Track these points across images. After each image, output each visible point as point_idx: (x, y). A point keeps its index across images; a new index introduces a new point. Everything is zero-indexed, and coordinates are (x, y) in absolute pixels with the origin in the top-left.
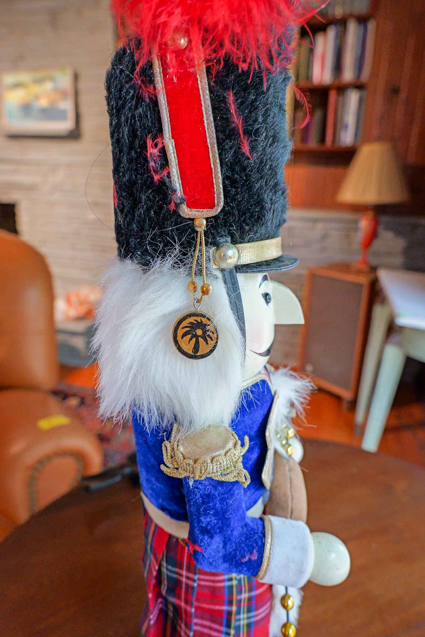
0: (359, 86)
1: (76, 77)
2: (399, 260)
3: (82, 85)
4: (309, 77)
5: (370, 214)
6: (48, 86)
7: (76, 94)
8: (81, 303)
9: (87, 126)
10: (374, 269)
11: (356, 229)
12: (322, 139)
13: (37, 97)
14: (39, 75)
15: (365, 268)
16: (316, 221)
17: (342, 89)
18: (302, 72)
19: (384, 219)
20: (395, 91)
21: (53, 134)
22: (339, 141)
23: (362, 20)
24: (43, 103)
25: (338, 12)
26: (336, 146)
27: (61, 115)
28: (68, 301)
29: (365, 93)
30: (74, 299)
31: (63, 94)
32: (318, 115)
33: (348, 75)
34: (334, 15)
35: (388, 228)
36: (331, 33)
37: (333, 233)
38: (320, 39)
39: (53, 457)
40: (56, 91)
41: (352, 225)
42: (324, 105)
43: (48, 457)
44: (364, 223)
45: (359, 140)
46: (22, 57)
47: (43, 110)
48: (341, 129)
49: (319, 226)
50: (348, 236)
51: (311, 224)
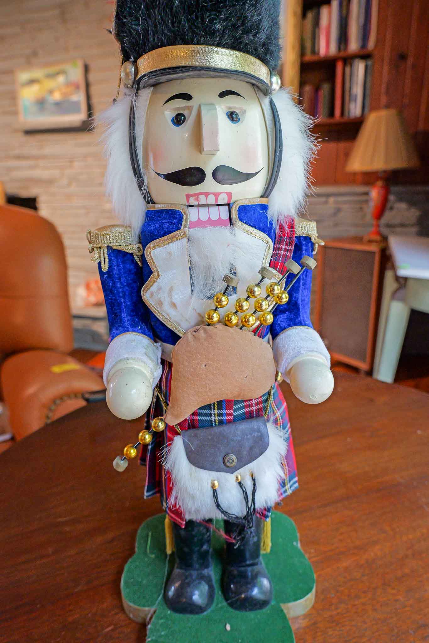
0: (365, 56)
1: (87, 69)
3: (92, 77)
4: (314, 52)
5: (380, 183)
6: (61, 79)
7: (88, 85)
10: (385, 238)
11: (367, 201)
12: (331, 113)
13: (51, 92)
14: (51, 70)
15: (377, 238)
16: (328, 195)
17: (348, 60)
18: (309, 46)
19: (395, 189)
20: (403, 57)
21: (67, 125)
24: (57, 96)
26: (346, 118)
27: (73, 108)
28: (88, 287)
29: (370, 63)
31: (76, 86)
32: (326, 87)
33: (354, 46)
36: (335, 3)
37: (345, 207)
38: (324, 11)
39: (65, 398)
40: (68, 84)
41: (364, 198)
42: (332, 78)
43: (61, 398)
44: (375, 194)
45: (366, 110)
46: (35, 54)
47: (58, 104)
48: (350, 100)
49: (332, 200)
50: (361, 208)
51: (324, 199)
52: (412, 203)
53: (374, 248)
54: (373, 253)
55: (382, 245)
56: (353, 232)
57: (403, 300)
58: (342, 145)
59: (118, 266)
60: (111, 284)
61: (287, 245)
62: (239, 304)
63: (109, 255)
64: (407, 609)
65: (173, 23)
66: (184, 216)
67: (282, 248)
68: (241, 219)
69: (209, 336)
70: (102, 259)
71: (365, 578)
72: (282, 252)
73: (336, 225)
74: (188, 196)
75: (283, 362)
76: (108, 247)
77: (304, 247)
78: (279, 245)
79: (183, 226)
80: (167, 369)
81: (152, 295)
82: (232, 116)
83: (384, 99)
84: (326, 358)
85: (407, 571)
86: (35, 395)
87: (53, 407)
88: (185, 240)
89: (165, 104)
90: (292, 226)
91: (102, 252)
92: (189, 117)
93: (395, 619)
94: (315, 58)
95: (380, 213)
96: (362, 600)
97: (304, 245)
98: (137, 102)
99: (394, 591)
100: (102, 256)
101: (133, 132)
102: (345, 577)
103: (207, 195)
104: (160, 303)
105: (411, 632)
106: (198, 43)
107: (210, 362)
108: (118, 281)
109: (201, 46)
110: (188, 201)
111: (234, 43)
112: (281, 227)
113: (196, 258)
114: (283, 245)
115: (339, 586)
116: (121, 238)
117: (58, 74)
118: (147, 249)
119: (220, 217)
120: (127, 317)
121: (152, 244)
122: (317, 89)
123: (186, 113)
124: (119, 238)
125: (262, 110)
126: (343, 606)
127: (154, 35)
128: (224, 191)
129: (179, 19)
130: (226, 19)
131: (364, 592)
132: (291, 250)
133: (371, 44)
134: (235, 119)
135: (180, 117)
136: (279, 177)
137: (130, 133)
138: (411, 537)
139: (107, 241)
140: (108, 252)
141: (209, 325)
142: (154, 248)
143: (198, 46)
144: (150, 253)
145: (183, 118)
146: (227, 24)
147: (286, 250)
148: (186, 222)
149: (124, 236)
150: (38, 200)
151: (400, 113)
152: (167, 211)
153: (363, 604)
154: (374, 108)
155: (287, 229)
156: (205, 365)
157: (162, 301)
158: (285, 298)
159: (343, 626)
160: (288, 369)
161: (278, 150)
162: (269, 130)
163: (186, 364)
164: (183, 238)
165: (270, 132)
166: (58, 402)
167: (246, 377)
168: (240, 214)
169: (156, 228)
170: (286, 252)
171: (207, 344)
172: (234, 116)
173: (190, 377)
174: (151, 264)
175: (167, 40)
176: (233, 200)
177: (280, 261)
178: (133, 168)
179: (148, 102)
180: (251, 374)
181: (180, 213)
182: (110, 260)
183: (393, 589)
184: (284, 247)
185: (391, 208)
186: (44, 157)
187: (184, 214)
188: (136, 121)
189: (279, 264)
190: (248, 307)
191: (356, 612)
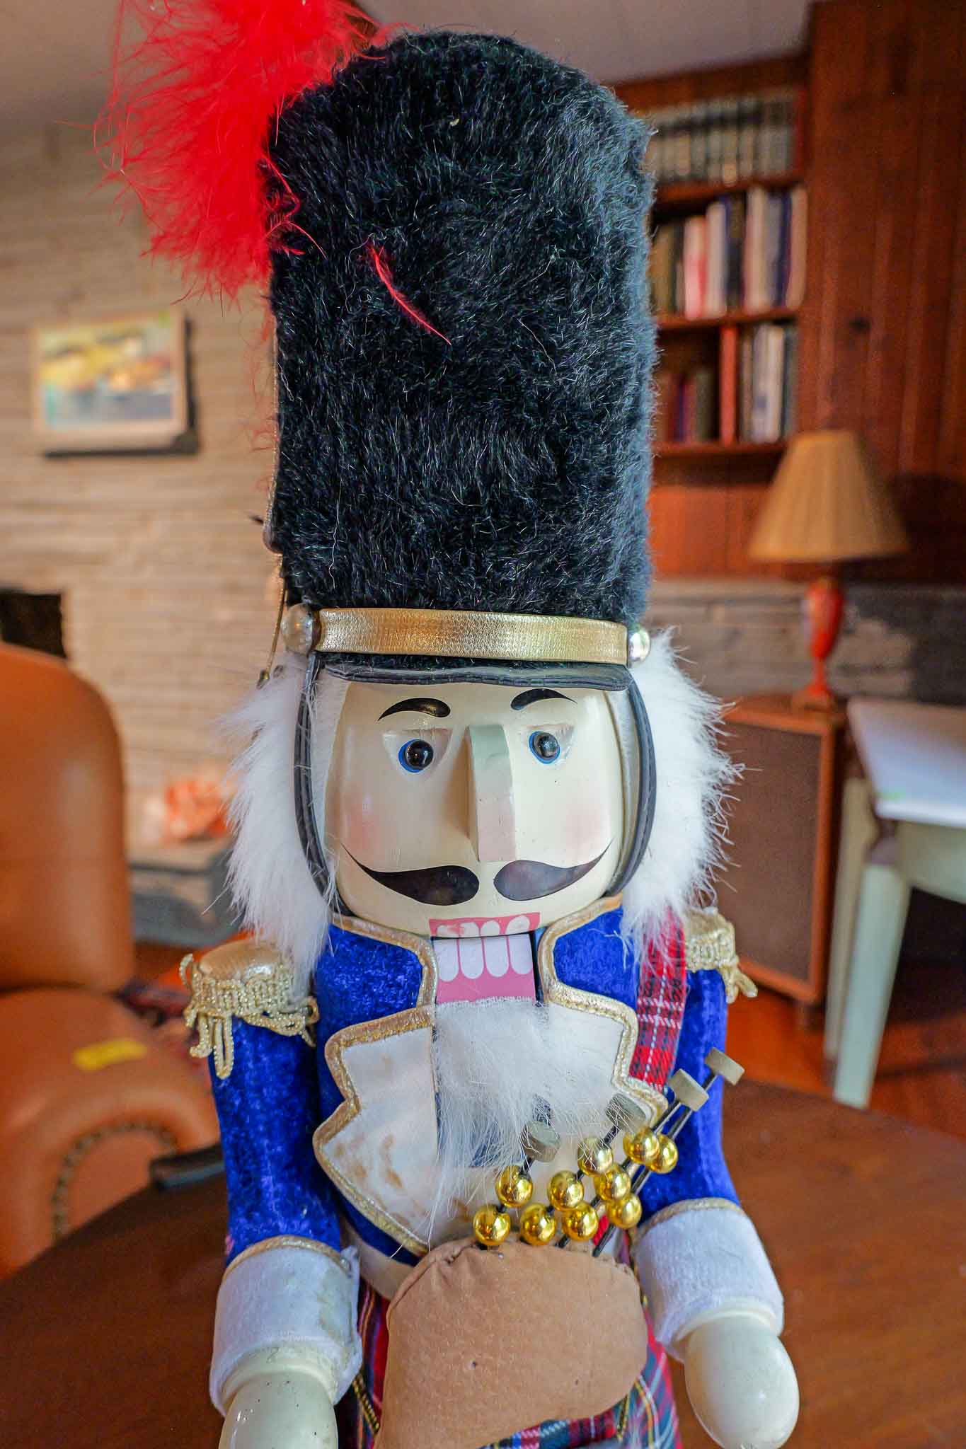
0: (782, 320)
1: (189, 329)
2: (900, 682)
3: (201, 344)
4: (675, 306)
5: (825, 584)
6: (132, 349)
7: (189, 362)
8: (200, 804)
9: (213, 425)
10: (841, 702)
11: (798, 617)
12: (714, 431)
13: (108, 373)
14: (111, 328)
15: (823, 700)
16: (711, 602)
17: (746, 327)
18: (663, 295)
19: (857, 592)
20: (860, 326)
21: (140, 444)
22: (751, 431)
23: (779, 189)
24: (121, 382)
25: (730, 174)
26: (744, 443)
27: (158, 407)
28: (171, 798)
29: (794, 333)
30: (183, 795)
31: (164, 364)
32: (701, 380)
33: (758, 298)
34: (721, 181)
35: (870, 612)
36: (717, 215)
37: (750, 627)
38: (694, 231)
39: (107, 1133)
40: (147, 358)
41: (790, 609)
42: (712, 360)
43: (96, 1134)
44: (814, 604)
45: (790, 428)
46: (77, 295)
47: (123, 399)
48: (752, 408)
49: (720, 612)
50: (784, 631)
51: (701, 610)
52: (895, 622)
53: (819, 726)
54: (816, 738)
55: (835, 719)
56: (767, 682)
57: (892, 863)
58: (739, 496)
59: (257, 1060)
60: (237, 1103)
61: (667, 998)
62: (559, 1192)
63: (235, 1035)
65: (409, 564)
66: (426, 969)
67: (656, 1007)
68: (562, 978)
69: (485, 1282)
70: (219, 1047)
72: (657, 1018)
73: (731, 665)
74: (434, 923)
75: (668, 1320)
76: (235, 1019)
77: (707, 994)
78: (649, 999)
79: (420, 998)
80: (372, 1303)
81: (340, 1151)
82: (543, 746)
83: (825, 409)
84: (773, 1307)
86: (33, 1128)
87: (76, 1158)
88: (426, 1032)
89: (383, 716)
90: (678, 952)
91: (218, 1030)
92: (442, 753)
94: (678, 321)
95: (827, 645)
97: (705, 987)
98: (316, 700)
100: (218, 1039)
101: (307, 770)
103: (480, 922)
104: (361, 1172)
106: (467, 607)
107: (486, 1356)
108: (256, 1095)
109: (474, 614)
110: (435, 931)
111: (550, 602)
112: (654, 955)
113: (452, 1083)
114: (658, 999)
116: (268, 992)
117: (124, 337)
118: (331, 1044)
119: (510, 970)
120: (274, 1185)
121: (343, 1034)
122: (682, 382)
123: (433, 741)
124: (261, 995)
125: (610, 706)
127: (363, 580)
128: (520, 912)
129: (423, 557)
130: (531, 557)
132: (678, 1012)
133: (794, 297)
134: (549, 753)
135: (418, 750)
136: (647, 850)
137: (298, 773)
139: (232, 1003)
140: (233, 1027)
141: (483, 1247)
142: (349, 1043)
143: (467, 614)
144: (339, 1053)
145: (426, 753)
146: (533, 568)
147: (667, 1013)
148: (429, 986)
149: (274, 986)
150: (66, 600)
151: (864, 442)
152: (384, 948)
154: (807, 427)
155: (667, 959)
156: (475, 1364)
157: (365, 1165)
158: (670, 1156)
160: (680, 1337)
161: (647, 793)
162: (625, 749)
163: (425, 1358)
164: (421, 1027)
165: (628, 753)
166: (89, 1142)
167: (577, 1382)
168: (560, 959)
169: (353, 985)
170: (666, 1019)
171: (480, 1307)
172: (547, 745)
173: (434, 1394)
174: (341, 1081)
175: (393, 596)
176: (543, 922)
177: (653, 1045)
178: (304, 841)
179: (343, 699)
180: (588, 1372)
181: (415, 961)
182: (238, 1046)
184: (660, 1004)
185: (850, 632)
186: (85, 507)
187: (423, 964)
188: (314, 740)
189: (651, 1052)
190: (581, 1194)
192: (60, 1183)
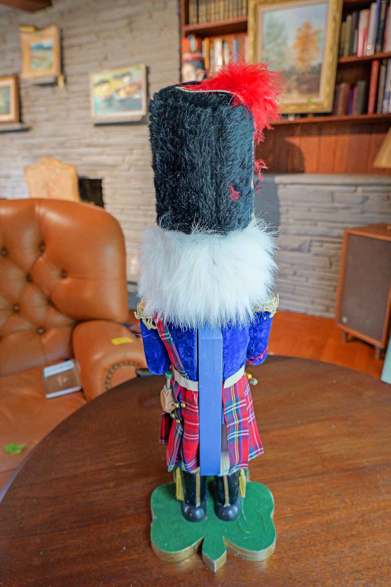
1: (148, 71)
3: (151, 78)
4: (352, 53)
6: (126, 80)
7: (148, 85)
12: (365, 110)
13: (118, 91)
16: (357, 185)
17: (384, 61)
21: (129, 120)
22: (382, 108)
24: (122, 95)
26: (378, 114)
31: (139, 86)
32: (361, 85)
36: (374, 7)
37: (372, 196)
38: (364, 14)
39: (121, 364)
40: (131, 85)
42: (367, 77)
43: (118, 364)
46: (106, 58)
47: (122, 101)
48: (384, 98)
49: (360, 189)
51: (353, 188)
64: (349, 558)
71: (323, 533)
73: (363, 212)
85: (355, 533)
86: (99, 361)
87: (112, 371)
93: (338, 564)
94: (352, 59)
96: (318, 548)
99: (342, 545)
102: (308, 531)
105: (347, 574)
115: (304, 536)
117: (124, 75)
122: (353, 87)
126: (303, 549)
131: (321, 543)
138: (364, 509)
150: (103, 181)
153: (318, 551)
159: (301, 563)
166: (116, 367)
183: (342, 544)
191: (311, 555)
192: (108, 378)
